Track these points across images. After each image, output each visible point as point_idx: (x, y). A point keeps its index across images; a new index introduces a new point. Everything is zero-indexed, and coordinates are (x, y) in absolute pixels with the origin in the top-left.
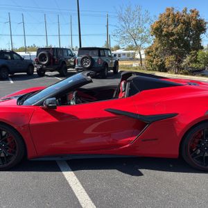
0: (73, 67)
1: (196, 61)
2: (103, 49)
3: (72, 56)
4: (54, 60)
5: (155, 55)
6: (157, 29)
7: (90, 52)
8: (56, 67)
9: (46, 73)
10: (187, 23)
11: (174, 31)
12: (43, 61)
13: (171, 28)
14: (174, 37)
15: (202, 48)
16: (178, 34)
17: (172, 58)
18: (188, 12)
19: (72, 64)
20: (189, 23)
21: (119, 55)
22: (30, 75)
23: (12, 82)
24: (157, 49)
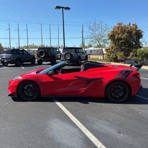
0: (60, 59)
1: (136, 55)
2: (78, 48)
3: (59, 52)
4: (48, 55)
5: (112, 52)
6: (111, 36)
7: (70, 50)
8: (49, 59)
9: (43, 63)
10: (130, 33)
11: (122, 37)
12: (41, 55)
13: (120, 36)
14: (122, 41)
15: (141, 47)
16: (124, 39)
17: (122, 54)
18: (131, 25)
19: (59, 57)
20: (131, 33)
21: (91, 51)
22: (33, 64)
23: (23, 68)
24: (112, 48)
